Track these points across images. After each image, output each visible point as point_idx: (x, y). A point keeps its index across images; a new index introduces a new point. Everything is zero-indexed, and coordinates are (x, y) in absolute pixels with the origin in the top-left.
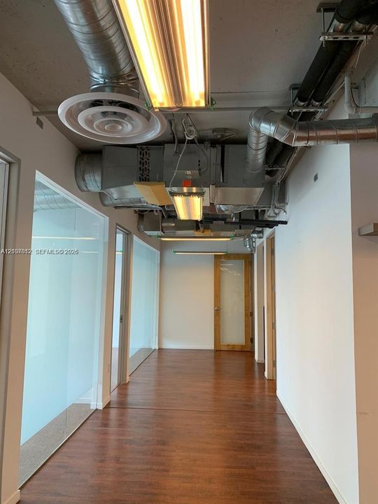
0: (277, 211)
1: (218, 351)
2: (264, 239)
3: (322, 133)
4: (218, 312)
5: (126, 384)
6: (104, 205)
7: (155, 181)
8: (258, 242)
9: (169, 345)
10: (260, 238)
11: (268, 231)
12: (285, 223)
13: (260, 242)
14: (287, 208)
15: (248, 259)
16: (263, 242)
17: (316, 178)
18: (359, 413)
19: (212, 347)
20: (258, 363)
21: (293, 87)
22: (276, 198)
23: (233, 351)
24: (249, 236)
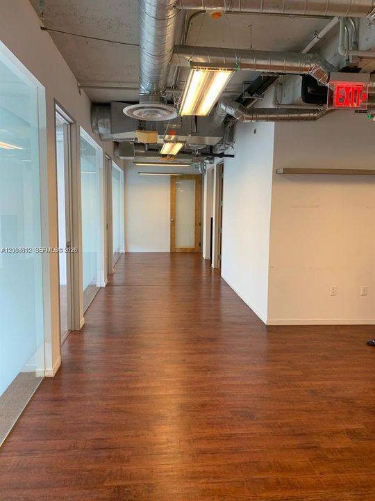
0: (227, 146)
1: (174, 253)
2: (215, 165)
3: (260, 116)
4: (173, 223)
5: (112, 274)
6: (101, 140)
7: (150, 130)
8: (209, 167)
9: (133, 249)
10: (211, 163)
11: (217, 160)
12: (233, 156)
13: (211, 166)
14: (235, 145)
15: (199, 179)
16: (213, 167)
17: (255, 132)
18: (270, 267)
19: (168, 250)
20: (206, 260)
21: (245, 83)
22: (227, 138)
23: (185, 252)
24: (202, 162)
